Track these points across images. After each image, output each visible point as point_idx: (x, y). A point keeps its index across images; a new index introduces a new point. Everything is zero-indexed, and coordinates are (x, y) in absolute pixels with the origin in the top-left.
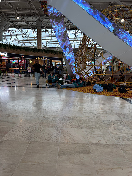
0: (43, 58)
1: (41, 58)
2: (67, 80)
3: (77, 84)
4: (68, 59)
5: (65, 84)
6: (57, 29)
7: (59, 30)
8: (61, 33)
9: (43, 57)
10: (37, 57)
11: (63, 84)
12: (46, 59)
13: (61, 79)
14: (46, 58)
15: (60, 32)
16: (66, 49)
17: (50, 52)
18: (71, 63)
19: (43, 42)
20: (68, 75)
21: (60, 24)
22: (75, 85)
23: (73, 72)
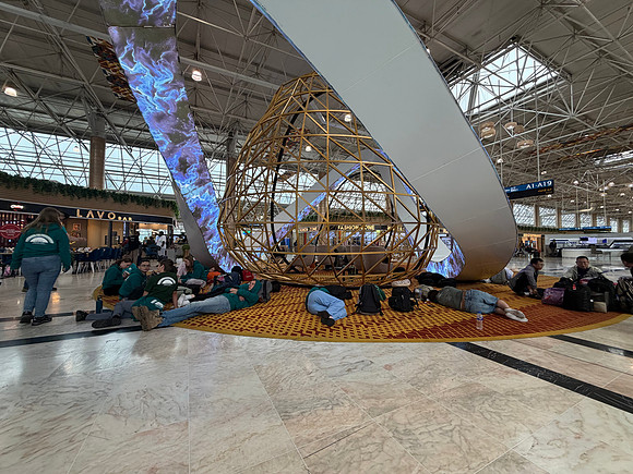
0: (105, 216)
1: (101, 216)
2: (191, 281)
3: (238, 295)
4: (192, 209)
5: (184, 301)
6: (148, 84)
7: (154, 91)
8: (166, 106)
9: (106, 214)
10: (84, 213)
11: (175, 298)
12: (117, 218)
13: (168, 281)
14: (118, 215)
15: (159, 100)
16: (185, 172)
17: (132, 201)
18: (206, 221)
19: (113, 177)
20: (191, 260)
21: (161, 66)
22: (232, 298)
23: (210, 250)
